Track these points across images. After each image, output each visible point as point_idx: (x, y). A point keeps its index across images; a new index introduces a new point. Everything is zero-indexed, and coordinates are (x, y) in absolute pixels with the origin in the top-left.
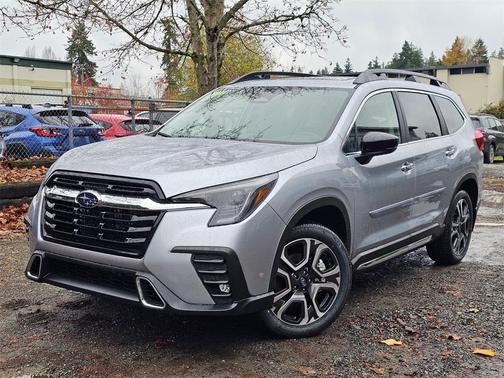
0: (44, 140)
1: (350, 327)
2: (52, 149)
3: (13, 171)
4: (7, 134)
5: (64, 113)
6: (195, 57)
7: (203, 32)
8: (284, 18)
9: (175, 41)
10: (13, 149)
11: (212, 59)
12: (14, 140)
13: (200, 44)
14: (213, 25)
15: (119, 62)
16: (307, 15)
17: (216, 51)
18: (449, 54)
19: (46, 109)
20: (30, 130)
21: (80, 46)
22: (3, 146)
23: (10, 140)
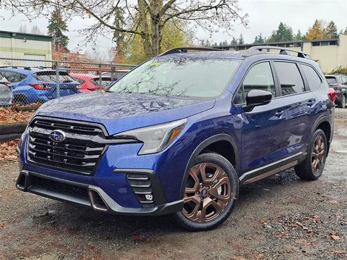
0: (39, 92)
1: (264, 227)
2: (45, 98)
3: (19, 114)
4: (14, 87)
5: (54, 73)
6: (143, 34)
7: (149, 17)
8: (204, 8)
9: (123, 22)
10: (19, 98)
11: (155, 37)
12: (20, 91)
13: (146, 25)
14: (156, 13)
15: (90, 38)
16: (220, 6)
17: (157, 31)
18: (311, 31)
19: (41, 71)
20: (30, 85)
21: (57, 25)
22: (11, 96)
23: (17, 92)
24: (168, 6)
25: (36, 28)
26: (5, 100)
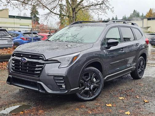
4: (14, 39)
5: (31, 33)
6: (68, 16)
7: (71, 9)
8: (95, 5)
10: (16, 44)
11: (73, 17)
12: (16, 41)
13: (70, 13)
14: (74, 7)
15: (46, 18)
16: (102, 4)
17: (75, 15)
18: (148, 13)
19: (25, 32)
20: (21, 38)
21: (34, 12)
22: (13, 43)
23: (15, 41)
24: (79, 4)
25: (25, 14)
26: (10, 44)
